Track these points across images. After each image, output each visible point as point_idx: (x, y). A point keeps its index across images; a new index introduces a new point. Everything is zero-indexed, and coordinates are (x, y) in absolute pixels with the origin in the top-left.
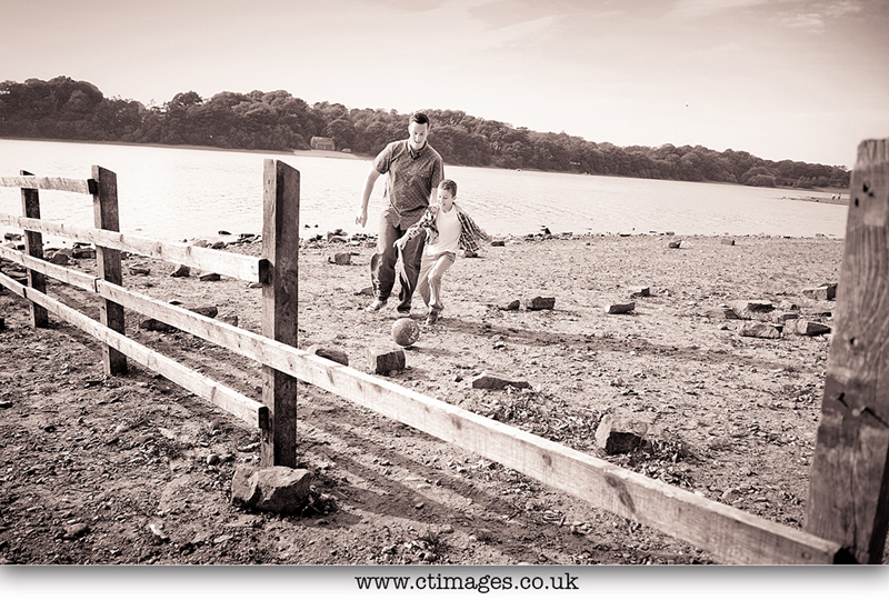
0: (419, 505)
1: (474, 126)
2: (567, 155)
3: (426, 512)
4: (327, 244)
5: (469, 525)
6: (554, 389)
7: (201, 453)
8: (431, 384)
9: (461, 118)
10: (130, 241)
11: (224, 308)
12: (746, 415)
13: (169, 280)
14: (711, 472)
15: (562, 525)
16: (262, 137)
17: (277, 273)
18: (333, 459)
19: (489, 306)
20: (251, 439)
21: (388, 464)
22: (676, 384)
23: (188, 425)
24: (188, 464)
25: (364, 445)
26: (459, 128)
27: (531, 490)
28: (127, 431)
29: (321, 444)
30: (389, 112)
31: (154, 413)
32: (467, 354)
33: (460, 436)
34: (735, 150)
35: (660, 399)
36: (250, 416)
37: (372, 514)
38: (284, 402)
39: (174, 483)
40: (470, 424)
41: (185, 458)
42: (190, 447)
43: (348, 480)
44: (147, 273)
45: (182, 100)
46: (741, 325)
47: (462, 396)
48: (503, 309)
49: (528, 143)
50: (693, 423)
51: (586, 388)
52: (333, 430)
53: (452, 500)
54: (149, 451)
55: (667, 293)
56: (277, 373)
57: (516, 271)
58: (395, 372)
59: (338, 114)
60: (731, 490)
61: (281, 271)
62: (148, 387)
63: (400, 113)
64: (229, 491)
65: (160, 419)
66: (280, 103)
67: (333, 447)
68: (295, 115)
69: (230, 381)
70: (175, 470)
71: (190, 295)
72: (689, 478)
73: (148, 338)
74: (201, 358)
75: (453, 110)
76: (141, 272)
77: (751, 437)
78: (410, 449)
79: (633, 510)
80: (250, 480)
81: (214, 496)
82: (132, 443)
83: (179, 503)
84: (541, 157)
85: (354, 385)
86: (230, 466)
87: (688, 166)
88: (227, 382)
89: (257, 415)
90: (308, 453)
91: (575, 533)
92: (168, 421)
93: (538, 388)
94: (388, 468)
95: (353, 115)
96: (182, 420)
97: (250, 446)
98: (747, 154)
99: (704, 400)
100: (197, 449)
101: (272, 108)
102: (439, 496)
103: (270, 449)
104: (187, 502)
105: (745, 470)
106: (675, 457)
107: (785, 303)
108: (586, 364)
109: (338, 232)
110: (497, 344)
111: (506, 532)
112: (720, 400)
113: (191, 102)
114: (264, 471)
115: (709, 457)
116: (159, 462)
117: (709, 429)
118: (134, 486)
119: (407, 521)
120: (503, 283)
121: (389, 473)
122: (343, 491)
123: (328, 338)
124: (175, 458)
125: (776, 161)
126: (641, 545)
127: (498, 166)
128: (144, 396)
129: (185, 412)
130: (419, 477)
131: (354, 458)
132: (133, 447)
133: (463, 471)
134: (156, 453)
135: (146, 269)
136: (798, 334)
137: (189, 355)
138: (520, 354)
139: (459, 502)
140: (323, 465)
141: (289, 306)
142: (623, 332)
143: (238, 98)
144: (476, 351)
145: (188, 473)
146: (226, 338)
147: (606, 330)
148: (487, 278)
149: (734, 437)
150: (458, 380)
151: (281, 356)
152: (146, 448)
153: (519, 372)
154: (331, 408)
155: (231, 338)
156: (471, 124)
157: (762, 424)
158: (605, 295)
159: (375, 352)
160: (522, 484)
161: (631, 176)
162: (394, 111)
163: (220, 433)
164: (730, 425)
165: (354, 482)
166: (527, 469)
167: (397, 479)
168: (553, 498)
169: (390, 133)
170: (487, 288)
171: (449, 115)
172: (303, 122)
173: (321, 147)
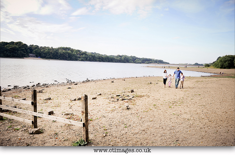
1: (73, 51)
2: (96, 58)
4: (36, 87)
6: (77, 114)
7: (22, 129)
8: (58, 116)
9: (70, 49)
16: (14, 54)
17: (34, 102)
19: (71, 100)
20: (30, 126)
23: (18, 126)
26: (69, 52)
30: (51, 47)
31: (11, 125)
32: (65, 110)
34: (133, 56)
38: (35, 120)
48: (73, 100)
49: (86, 55)
54: (14, 130)
55: (104, 94)
56: (34, 116)
58: (52, 114)
59: (36, 48)
63: (53, 48)
64: (28, 133)
65: (13, 126)
66: (19, 45)
68: (24, 48)
70: (19, 132)
75: (68, 47)
80: (31, 131)
82: (10, 129)
84: (90, 58)
86: (27, 130)
87: (123, 60)
89: (31, 122)
92: (15, 126)
93: (74, 114)
95: (41, 48)
98: (135, 57)
99: (99, 113)
101: (17, 46)
104: (22, 135)
107: (122, 94)
109: (39, 84)
110: (70, 107)
114: (33, 129)
115: (94, 120)
118: (14, 134)
120: (75, 94)
122: (44, 130)
123: (39, 110)
125: (141, 58)
127: (80, 61)
128: (8, 123)
136: (121, 100)
138: (74, 109)
140: (41, 128)
142: (93, 103)
143: (7, 43)
145: (21, 132)
146: (26, 112)
147: (90, 103)
148: (72, 94)
150: (62, 114)
153: (72, 112)
156: (72, 50)
157: (105, 115)
158: (93, 95)
159: (48, 111)
161: (111, 62)
162: (52, 47)
169: (51, 53)
170: (71, 96)
171: (67, 48)
172: (26, 50)
173: (32, 57)
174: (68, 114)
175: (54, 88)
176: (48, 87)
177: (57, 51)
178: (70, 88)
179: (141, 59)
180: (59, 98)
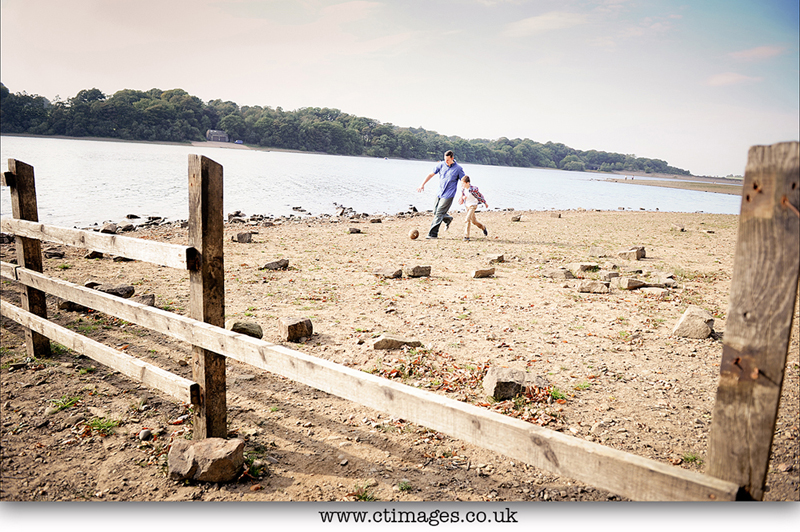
0: (344, 462)
1: (347, 121)
2: (425, 146)
3: (350, 468)
4: (229, 225)
5: (391, 476)
6: (441, 346)
7: (133, 429)
8: (337, 348)
9: (337, 115)
10: (51, 231)
11: (139, 286)
12: (596, 358)
13: (85, 262)
14: (579, 410)
15: (469, 468)
16: (162, 130)
17: (204, 260)
18: (260, 425)
19: (377, 275)
20: (180, 411)
21: (310, 426)
22: (537, 336)
23: (116, 402)
24: (121, 441)
25: (286, 409)
26: (335, 124)
27: (438, 439)
28: (56, 412)
29: (247, 411)
30: (275, 109)
31: (82, 392)
32: (364, 319)
33: (393, 406)
34: (554, 142)
35: (528, 349)
36: (182, 393)
37: (303, 475)
38: (214, 378)
39: (109, 462)
40: (401, 395)
41: (117, 435)
42: (121, 424)
43: (276, 443)
44: (61, 256)
45: (85, 96)
46: (578, 283)
47: (366, 358)
48: (389, 277)
49: (393, 136)
50: (556, 368)
51: (467, 343)
52: (255, 397)
53: (372, 455)
54: (81, 432)
55: (517, 259)
56: (207, 353)
57: (395, 245)
58: (304, 339)
59: (230, 110)
60: (597, 424)
61: (208, 258)
62: (73, 367)
63: (284, 110)
64: (165, 465)
65: (88, 399)
66: (178, 100)
67: (257, 413)
68: (191, 111)
69: (153, 356)
70: (109, 449)
71: (105, 276)
72: (563, 417)
73: (67, 319)
74: (122, 336)
75: (330, 108)
76: (55, 255)
77: (603, 377)
78: (328, 410)
79: (557, 465)
80: (186, 454)
81: (151, 472)
82: (62, 425)
83: (116, 482)
84: (403, 147)
85: (286, 362)
86: (163, 439)
87: (519, 155)
88: (150, 357)
89: (188, 392)
90: (235, 421)
91: (481, 475)
92: (97, 400)
93: (429, 346)
94: (310, 430)
95: (243, 111)
96: (110, 397)
97: (180, 419)
98: (562, 146)
99: (561, 348)
100: (129, 426)
101: (171, 105)
102: (361, 452)
103: (202, 423)
104: (125, 480)
105: (605, 406)
106: (549, 399)
107: (608, 264)
108: (463, 322)
109: (238, 214)
110: (389, 309)
111: (423, 479)
112: (574, 347)
113: (94, 98)
114: (199, 444)
115: (575, 397)
116: (92, 442)
117: (569, 372)
118: (70, 468)
119: (335, 478)
120: (385, 255)
121: (312, 434)
122: (273, 455)
123: (240, 311)
124: (107, 436)
125: (584, 150)
126: (537, 481)
127: (369, 155)
128: (70, 376)
129: (113, 390)
130: (339, 436)
131: (279, 422)
132: (64, 428)
133: (378, 427)
134: (88, 433)
135: (61, 252)
136: (621, 289)
137: (110, 333)
138: (408, 317)
139: (378, 455)
140: (252, 431)
141: (216, 290)
142: (489, 293)
143: (139, 95)
144: (371, 316)
145: (122, 450)
146: (154, 321)
147: (475, 292)
148: (371, 251)
149: (591, 378)
150: (361, 343)
151: (212, 338)
152: (78, 429)
153: (410, 332)
154: (252, 376)
155: (159, 321)
156: (346, 120)
157: (609, 366)
158: (469, 262)
159: (287, 323)
160: (430, 434)
161: (475, 163)
162: (279, 109)
163: (149, 408)
164: (585, 367)
165: (282, 445)
166: (458, 433)
167: (320, 439)
168: (458, 445)
169: (277, 127)
170: (373, 260)
171: (327, 112)
172: (199, 117)
173: (216, 139)
174: (391, 346)
175: (294, 228)
176: (272, 225)
177: (295, 120)
178: (359, 232)
179: (585, 154)
180: (321, 264)
